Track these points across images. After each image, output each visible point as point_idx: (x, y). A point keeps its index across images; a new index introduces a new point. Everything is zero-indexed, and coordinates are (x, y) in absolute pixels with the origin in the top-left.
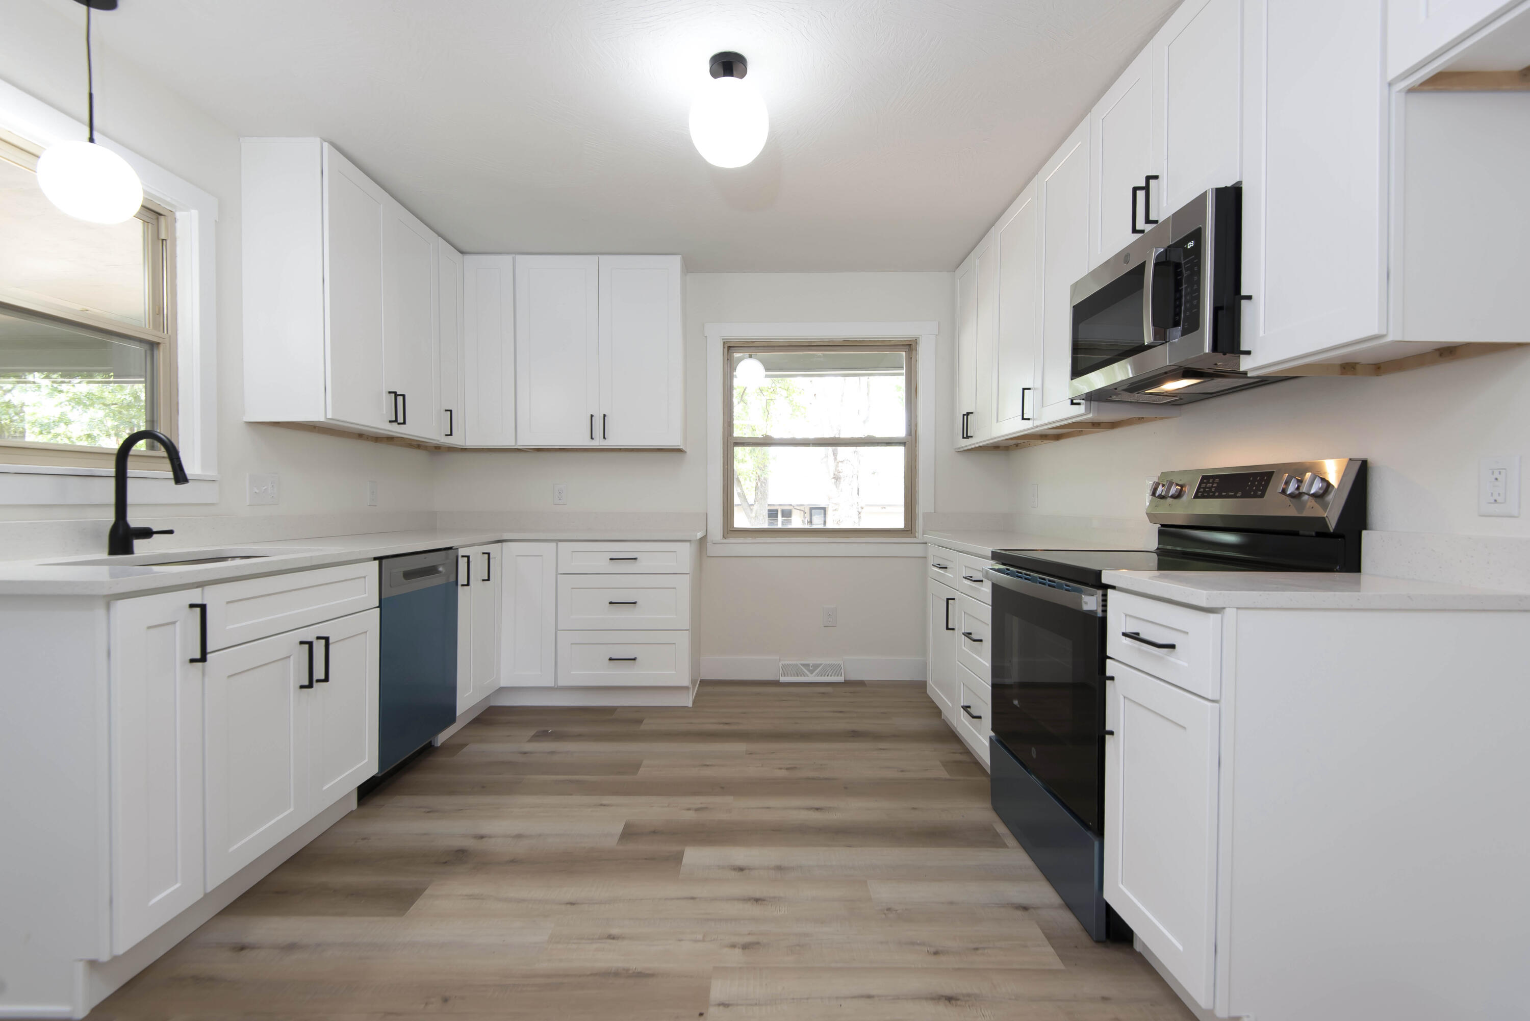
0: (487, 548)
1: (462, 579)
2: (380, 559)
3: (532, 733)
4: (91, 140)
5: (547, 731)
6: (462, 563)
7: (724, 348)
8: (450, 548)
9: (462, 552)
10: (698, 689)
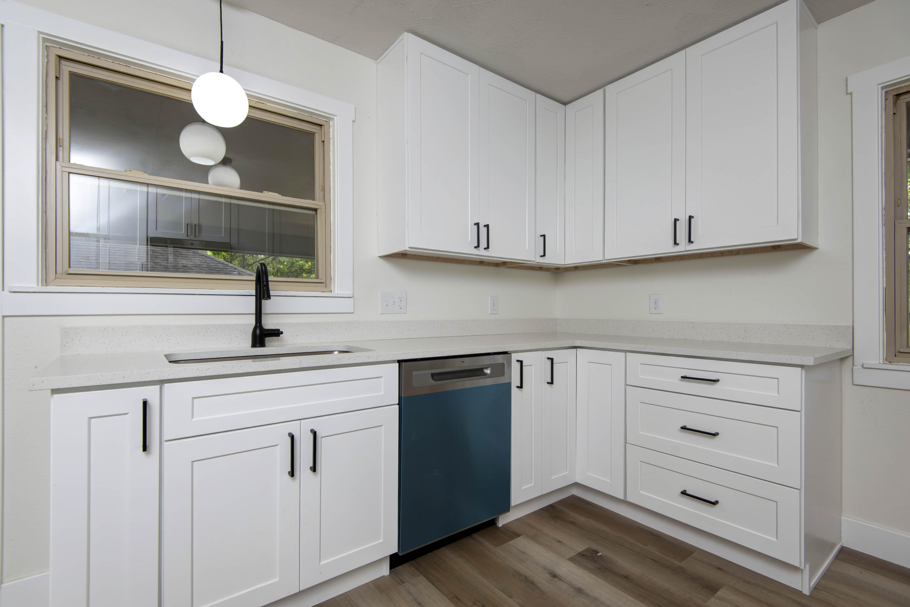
0: (551, 354)
1: (515, 382)
2: (399, 362)
3: (580, 547)
4: (221, 71)
5: (597, 552)
6: (515, 367)
7: (886, 100)
8: (505, 353)
9: (515, 357)
10: (832, 563)
